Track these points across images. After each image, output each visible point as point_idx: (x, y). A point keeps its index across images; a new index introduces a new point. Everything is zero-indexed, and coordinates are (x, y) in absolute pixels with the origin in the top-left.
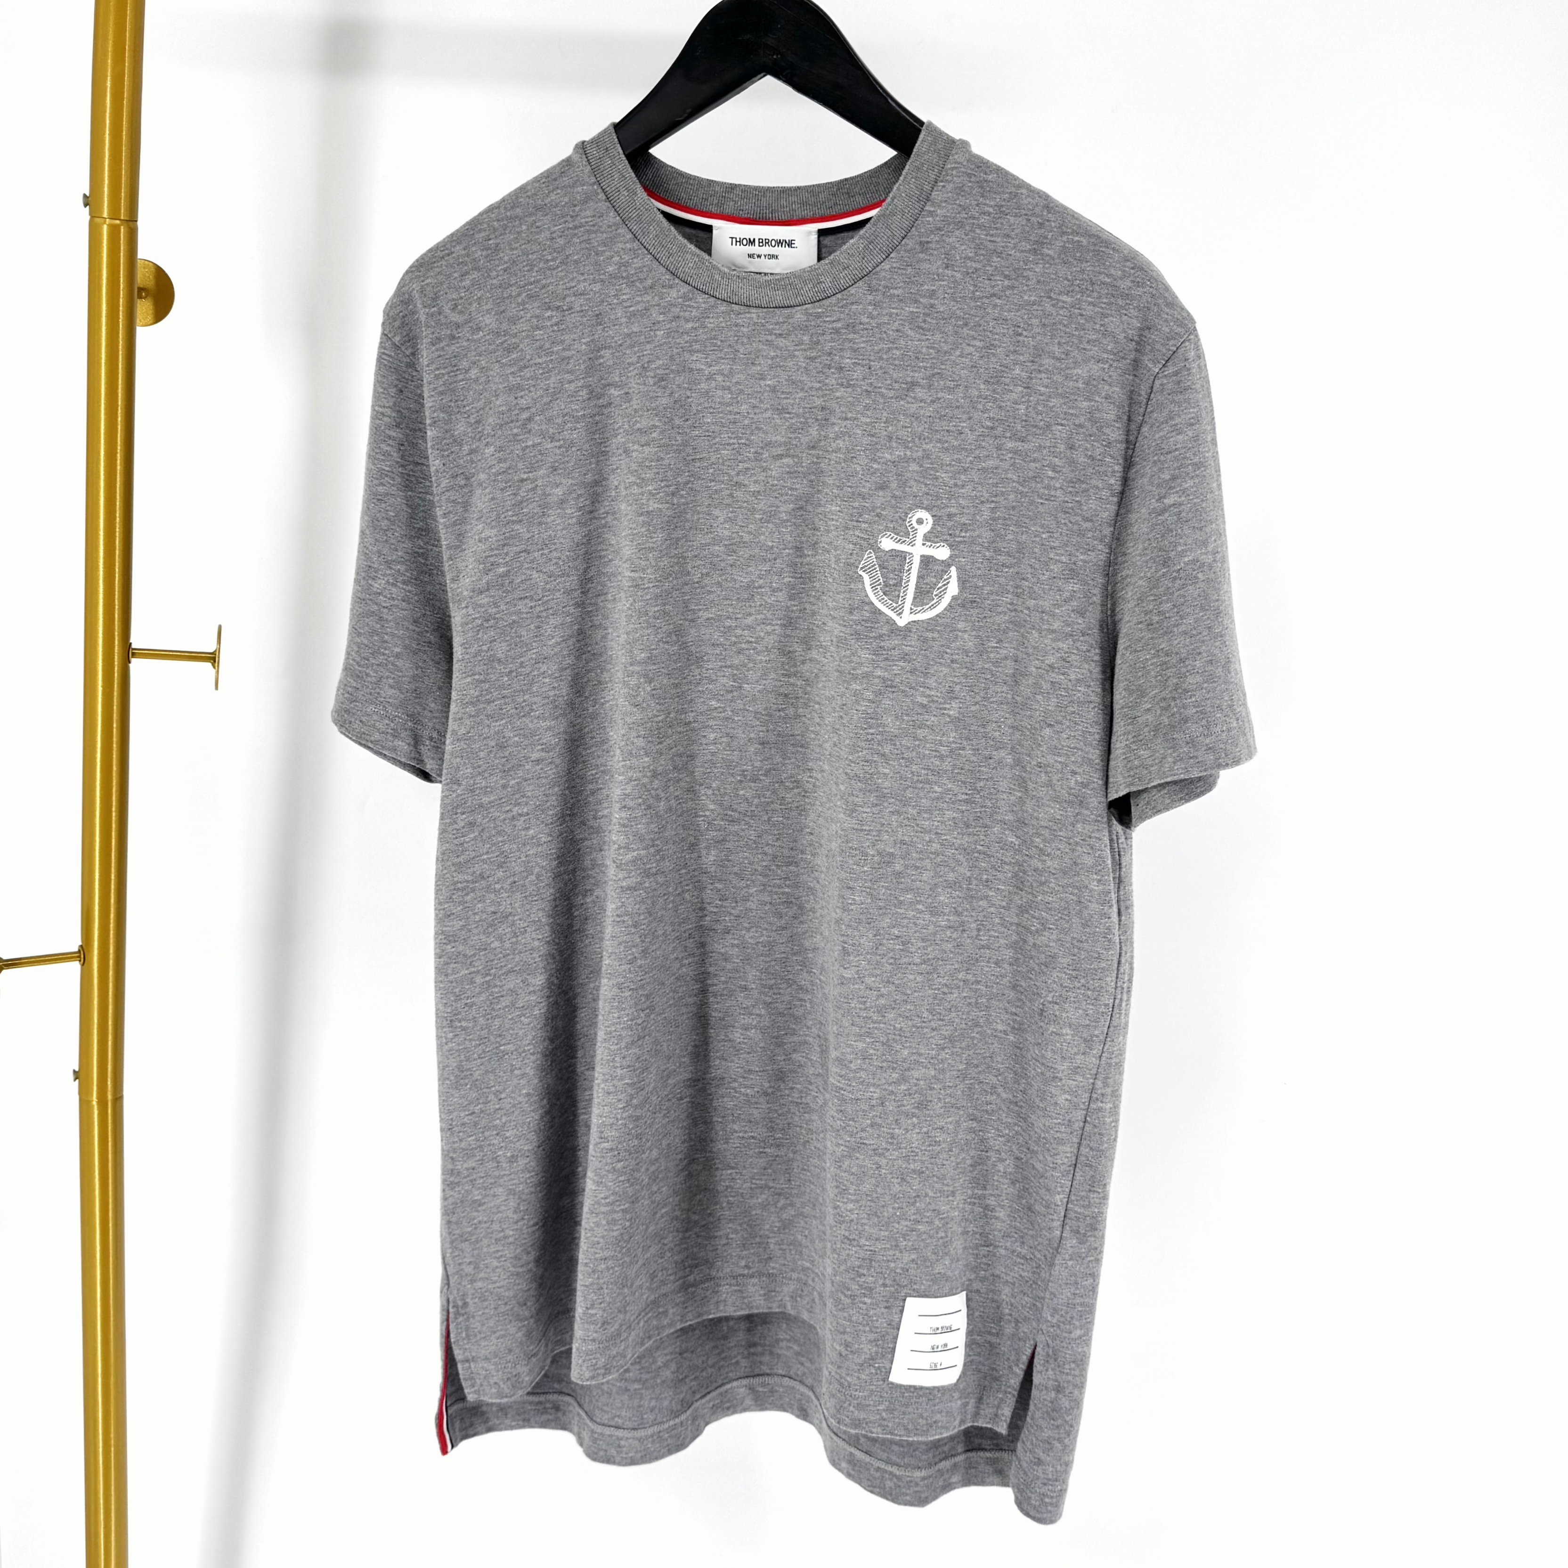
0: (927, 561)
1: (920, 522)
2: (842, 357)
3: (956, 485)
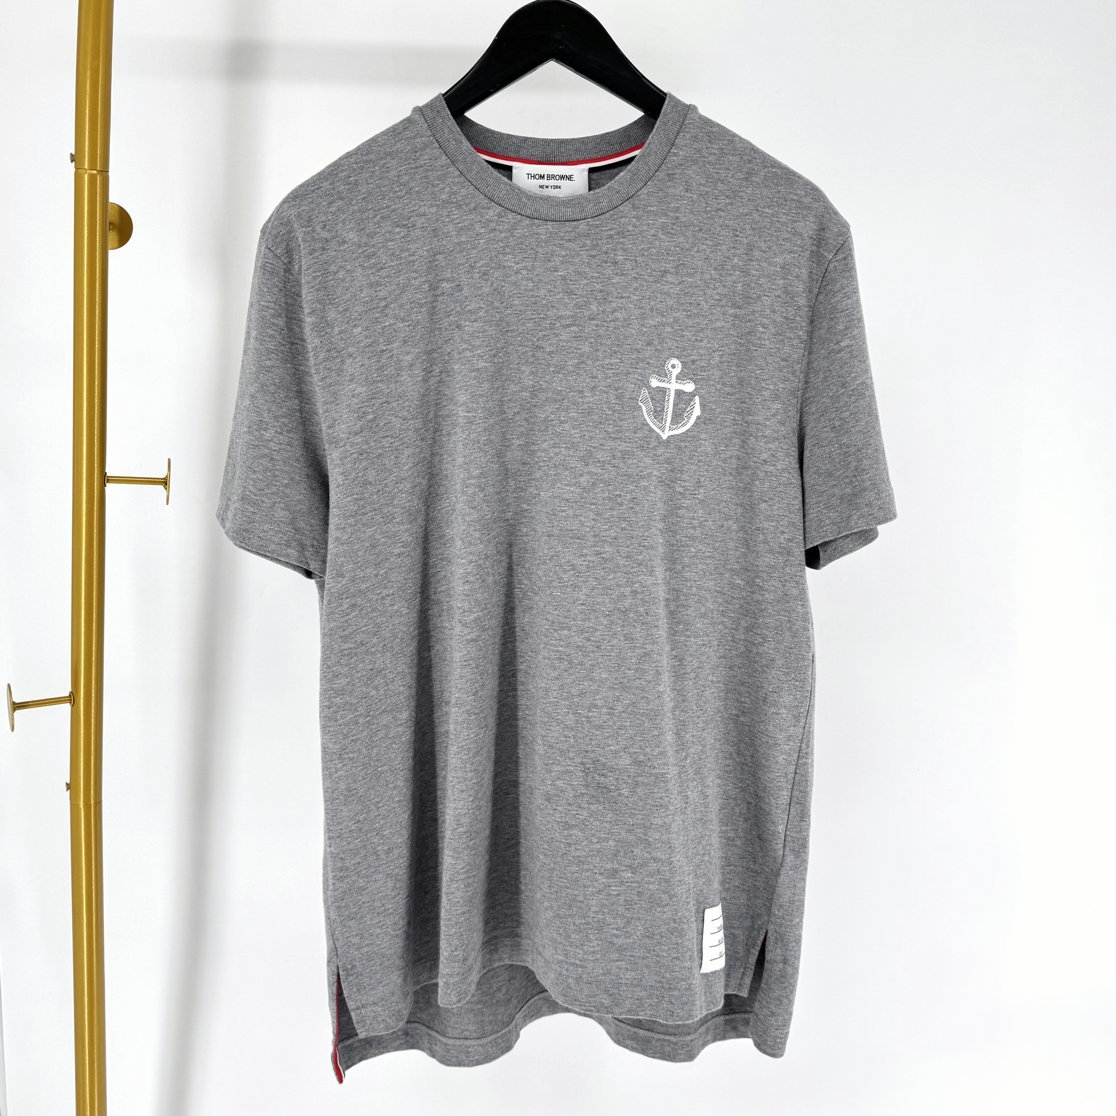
0: (679, 393)
1: (673, 366)
2: (615, 255)
3: (696, 340)
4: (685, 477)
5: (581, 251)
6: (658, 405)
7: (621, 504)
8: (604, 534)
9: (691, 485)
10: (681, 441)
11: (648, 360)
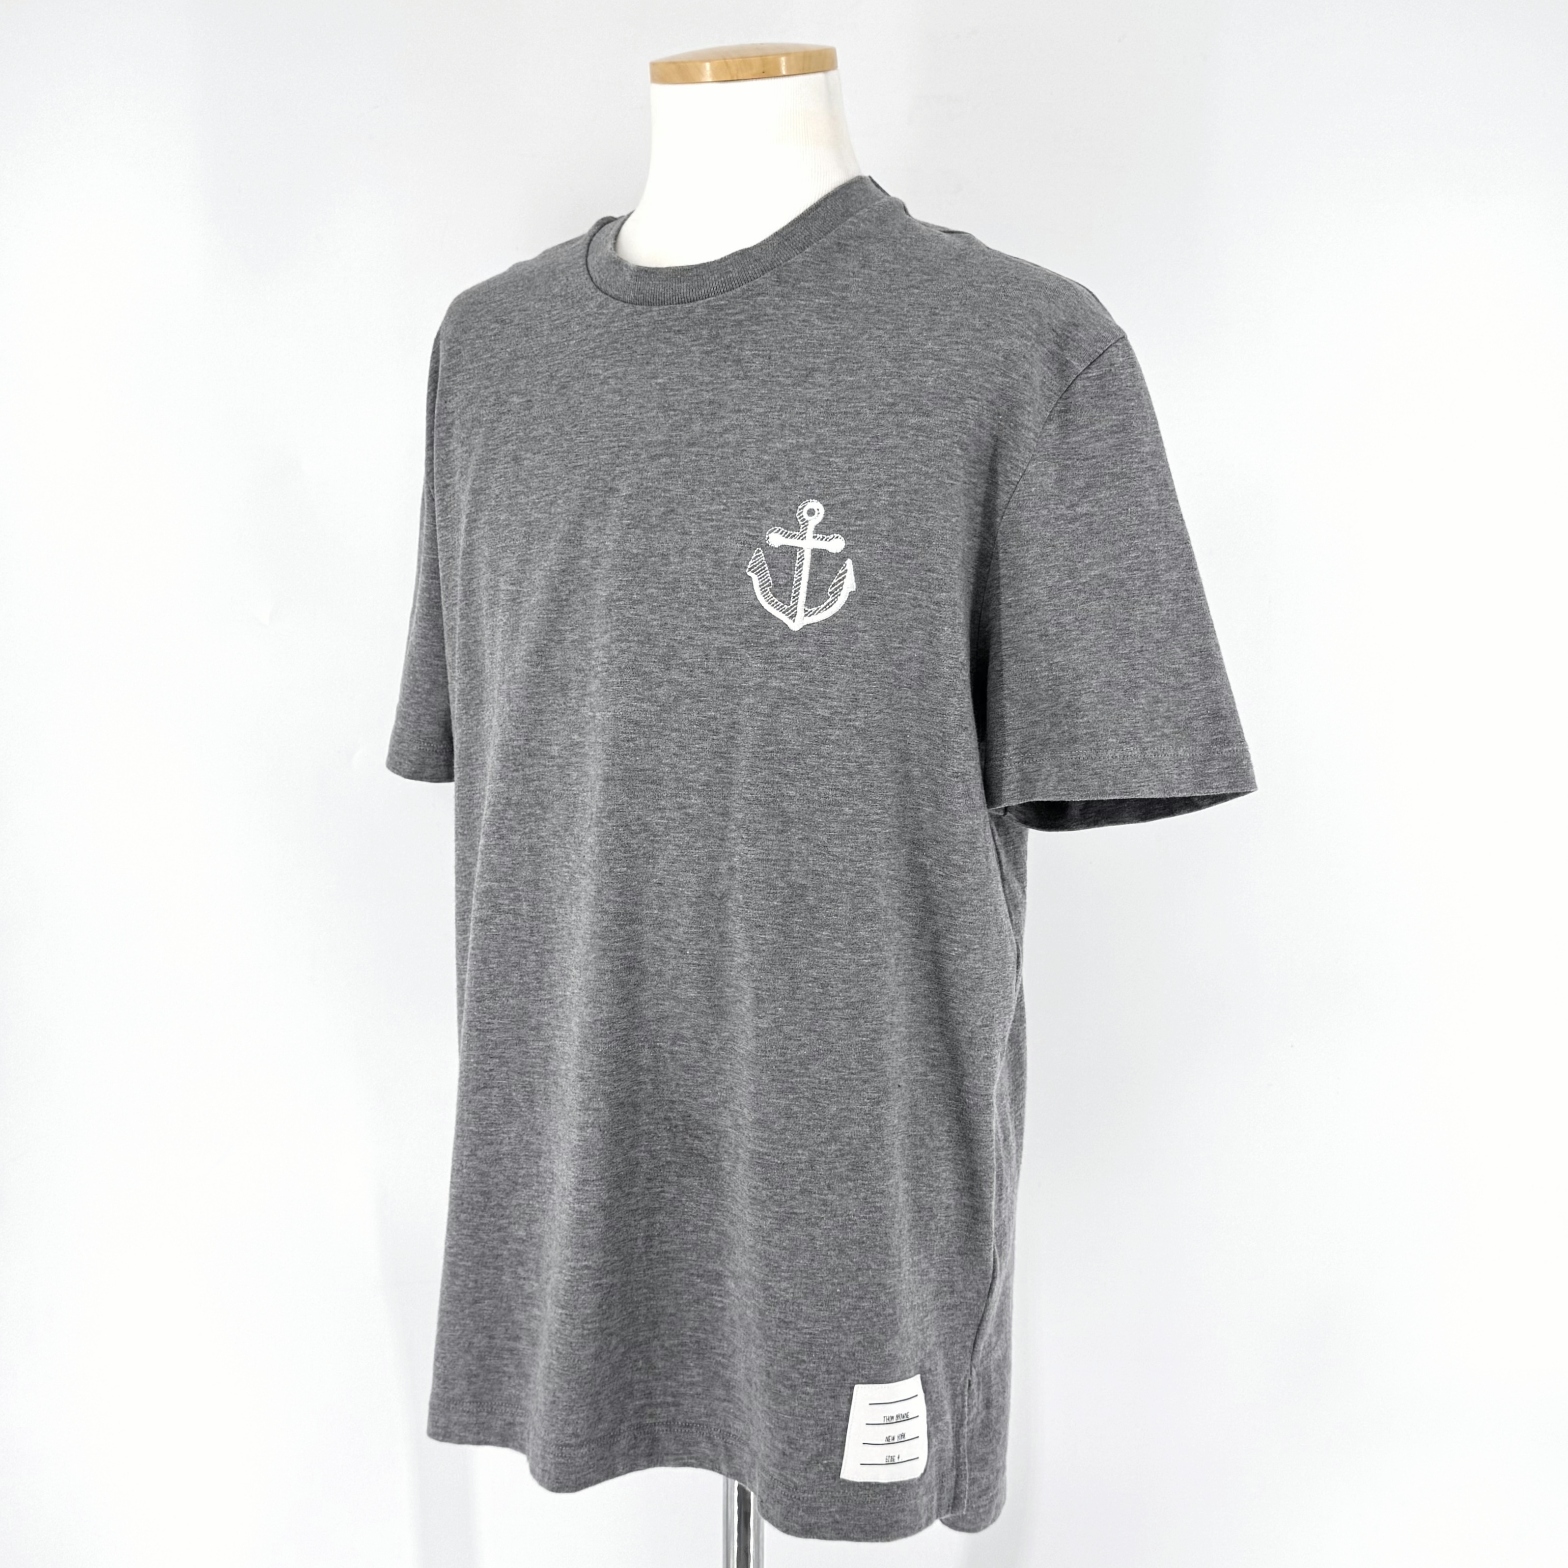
4: (833, 691)
5: (692, 346)
6: (782, 575)
7: (716, 732)
8: (691, 777)
9: (842, 704)
10: (824, 633)
11: (767, 505)
